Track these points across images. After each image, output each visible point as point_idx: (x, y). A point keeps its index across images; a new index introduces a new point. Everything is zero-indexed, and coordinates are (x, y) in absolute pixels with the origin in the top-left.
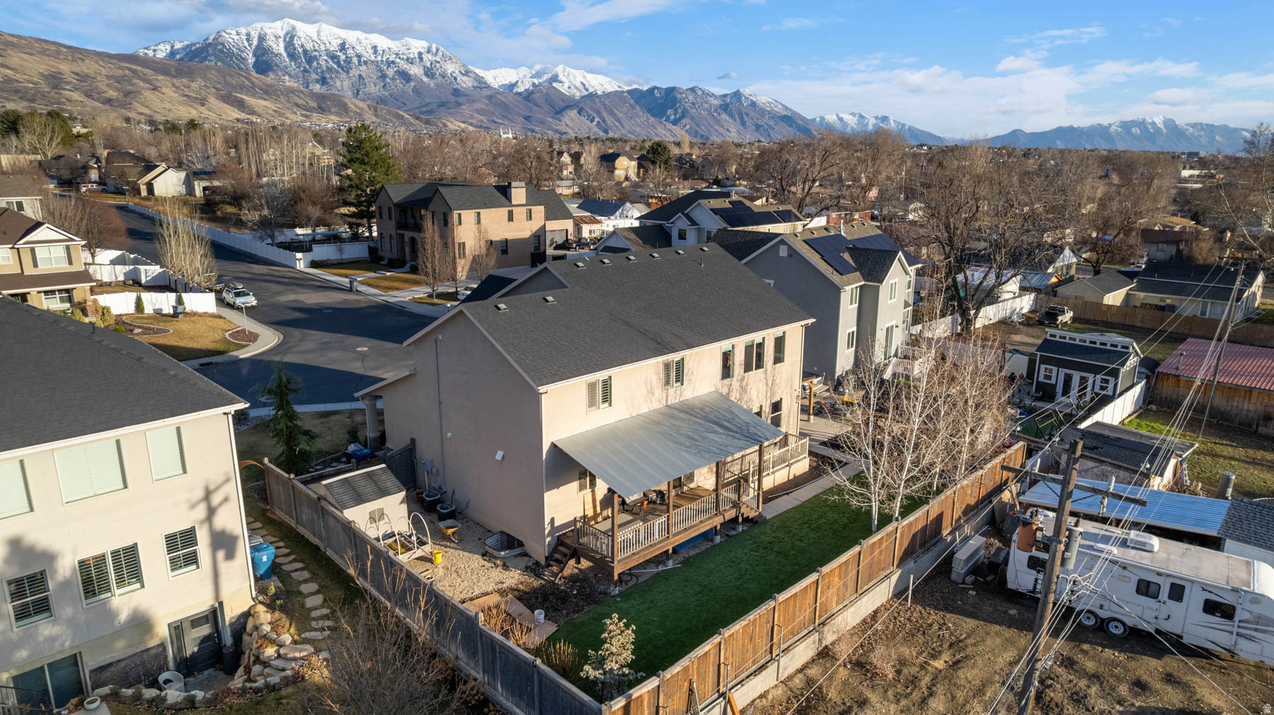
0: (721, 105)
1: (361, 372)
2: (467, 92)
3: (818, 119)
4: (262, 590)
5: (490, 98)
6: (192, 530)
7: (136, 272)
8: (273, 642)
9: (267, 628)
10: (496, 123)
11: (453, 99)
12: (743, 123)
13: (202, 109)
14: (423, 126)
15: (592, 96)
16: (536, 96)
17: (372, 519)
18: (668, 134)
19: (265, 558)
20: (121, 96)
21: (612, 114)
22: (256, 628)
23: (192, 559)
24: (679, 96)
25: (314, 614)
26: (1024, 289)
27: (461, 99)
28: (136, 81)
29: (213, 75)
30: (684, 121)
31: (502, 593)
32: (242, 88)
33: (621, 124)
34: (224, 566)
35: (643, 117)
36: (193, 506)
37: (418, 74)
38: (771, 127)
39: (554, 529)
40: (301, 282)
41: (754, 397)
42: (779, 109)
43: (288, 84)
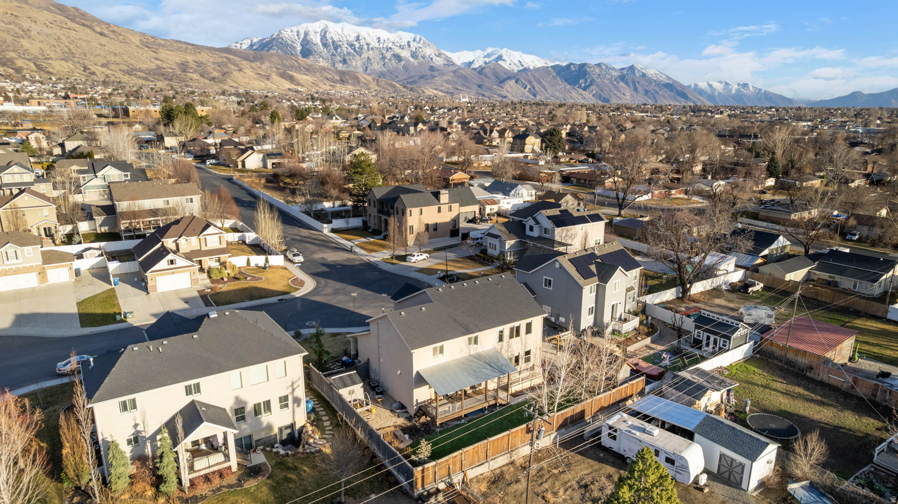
0: (619, 76)
1: (352, 309)
2: (439, 68)
3: (693, 86)
4: (309, 418)
5: (454, 72)
6: (287, 396)
7: (244, 236)
8: (312, 437)
9: (310, 432)
10: (457, 89)
11: (429, 73)
12: (636, 89)
13: (268, 82)
14: (409, 92)
15: (526, 70)
16: (487, 70)
17: (350, 393)
18: (580, 97)
19: (310, 406)
20: (220, 77)
21: (540, 83)
22: (307, 432)
23: (287, 406)
24: (588, 70)
25: (327, 428)
26: (738, 266)
27: (435, 73)
28: (230, 65)
29: (275, 59)
30: (591, 88)
31: (395, 427)
32: (292, 67)
33: (546, 90)
34: (296, 409)
35: (562, 85)
36: (288, 388)
37: (407, 56)
38: (656, 92)
39: (417, 403)
40: (326, 244)
41: (515, 349)
42: (663, 79)
43: (321, 64)
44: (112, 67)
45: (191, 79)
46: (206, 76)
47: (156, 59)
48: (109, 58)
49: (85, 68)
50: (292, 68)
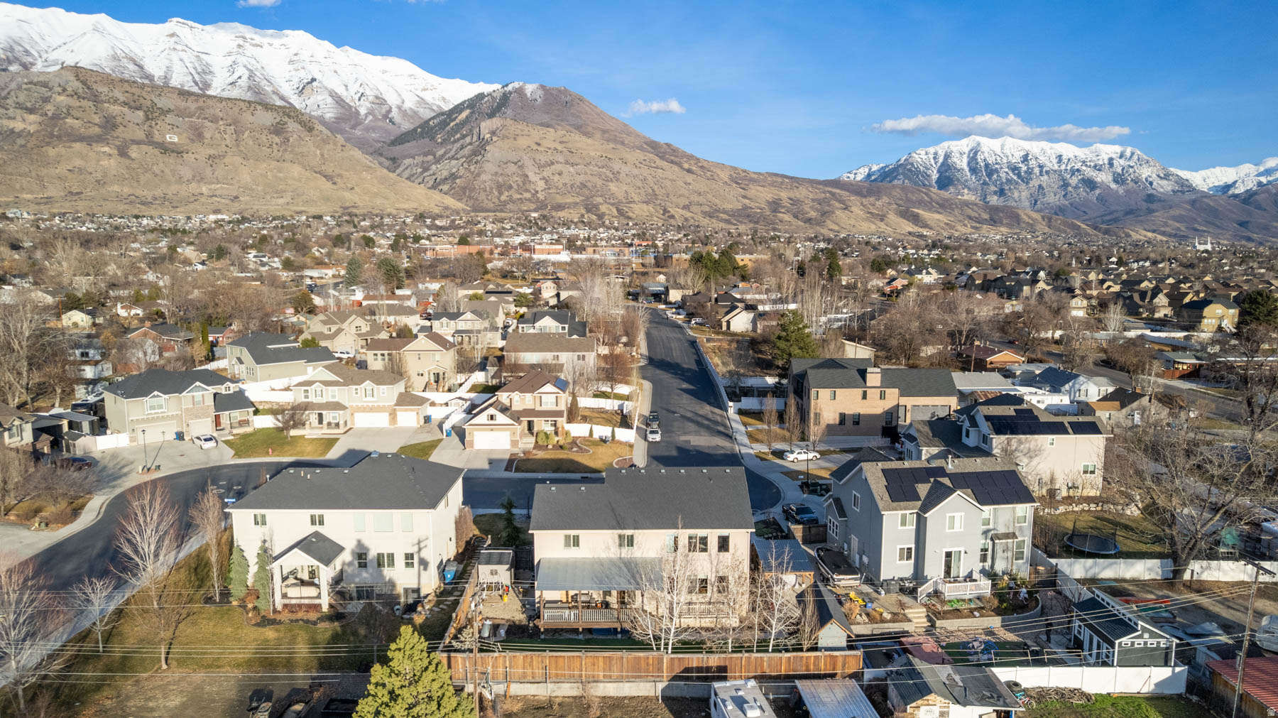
2: (1163, 198)
5: (1193, 203)
10: (1193, 230)
11: (1144, 205)
13: (882, 225)
14: (1101, 235)
17: (492, 573)
19: (449, 576)
20: (819, 217)
23: (412, 565)
25: (445, 603)
27: (1154, 206)
28: (833, 202)
29: (897, 193)
31: (508, 621)
34: (423, 573)
36: (413, 546)
37: (1106, 181)
40: (714, 426)
41: (699, 569)
43: (966, 197)
44: (694, 208)
45: (781, 221)
46: (801, 216)
47: (744, 197)
48: (692, 199)
49: (665, 211)
50: (920, 204)
